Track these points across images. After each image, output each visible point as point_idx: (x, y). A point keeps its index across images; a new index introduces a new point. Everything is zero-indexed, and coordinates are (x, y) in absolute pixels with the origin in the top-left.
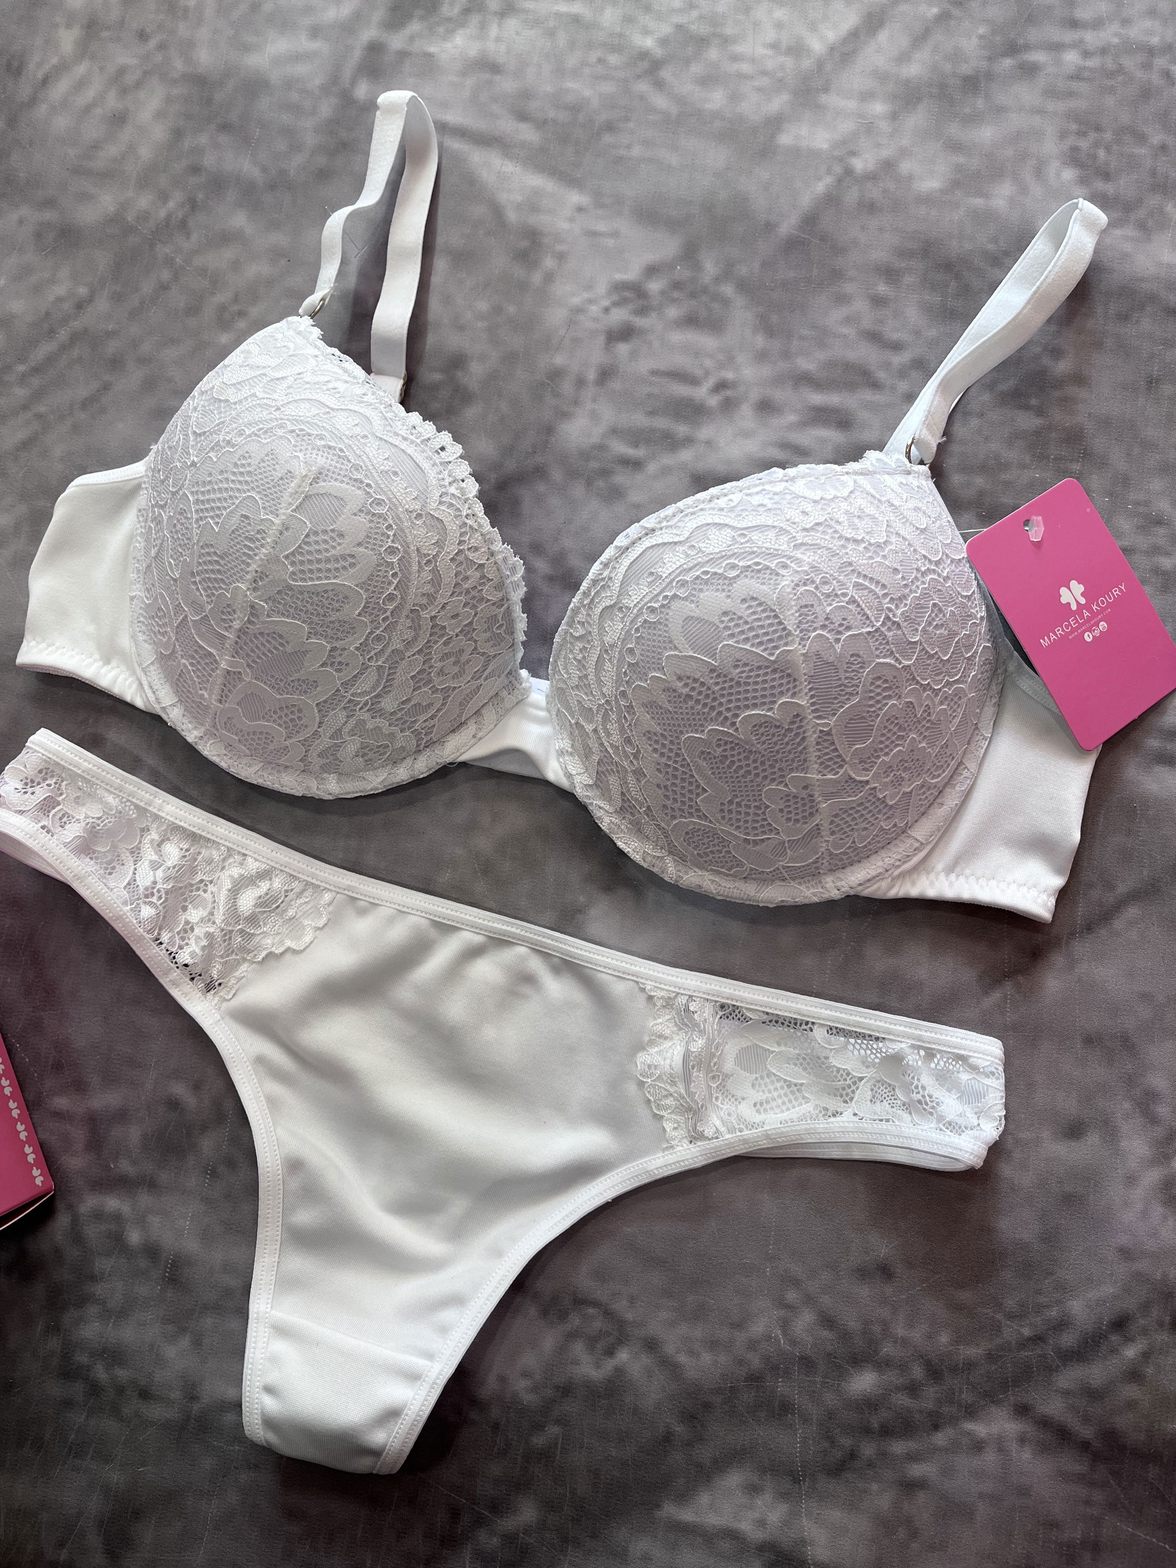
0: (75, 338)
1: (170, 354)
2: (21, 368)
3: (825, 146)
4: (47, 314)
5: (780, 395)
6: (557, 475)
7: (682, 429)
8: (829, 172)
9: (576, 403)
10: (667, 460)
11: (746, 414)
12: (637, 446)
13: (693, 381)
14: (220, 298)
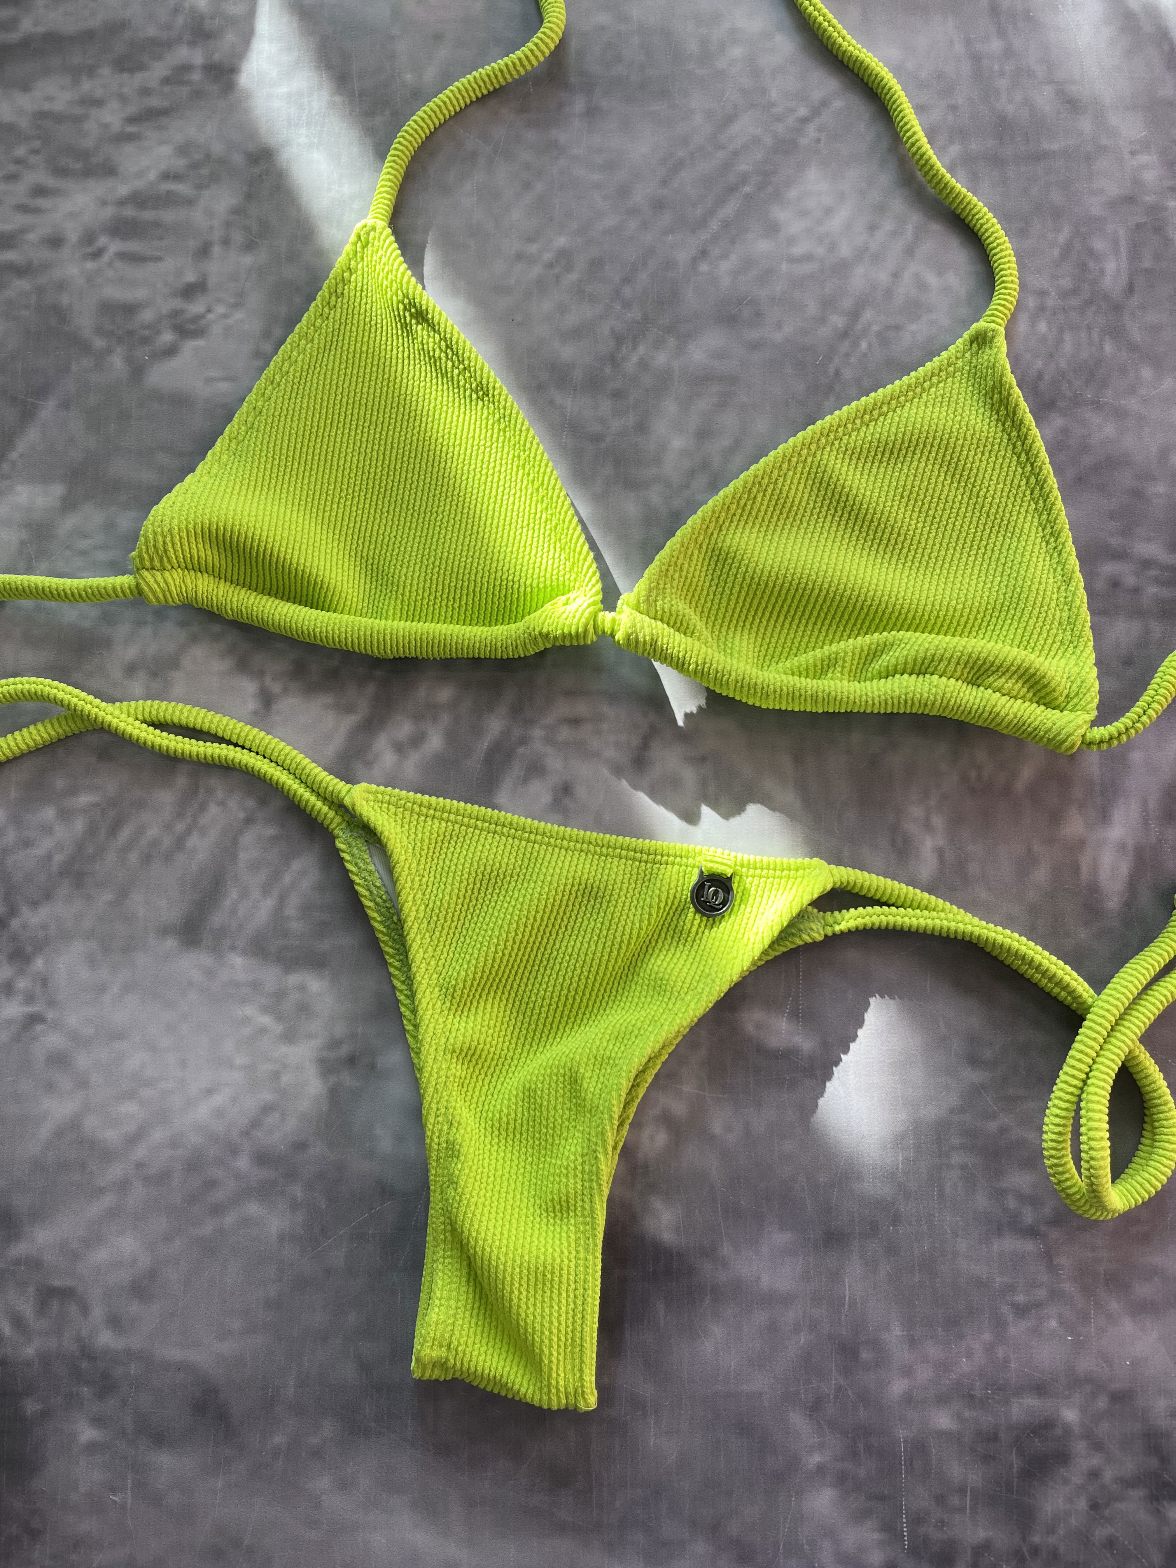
0: (702, 223)
1: (610, 221)
2: (747, 189)
3: (19, 488)
4: (733, 242)
5: (45, 254)
6: (238, 159)
7: (129, 212)
8: (13, 464)
9: (228, 224)
10: (139, 184)
11: (73, 233)
12: (169, 192)
13: (122, 256)
14: (573, 277)
